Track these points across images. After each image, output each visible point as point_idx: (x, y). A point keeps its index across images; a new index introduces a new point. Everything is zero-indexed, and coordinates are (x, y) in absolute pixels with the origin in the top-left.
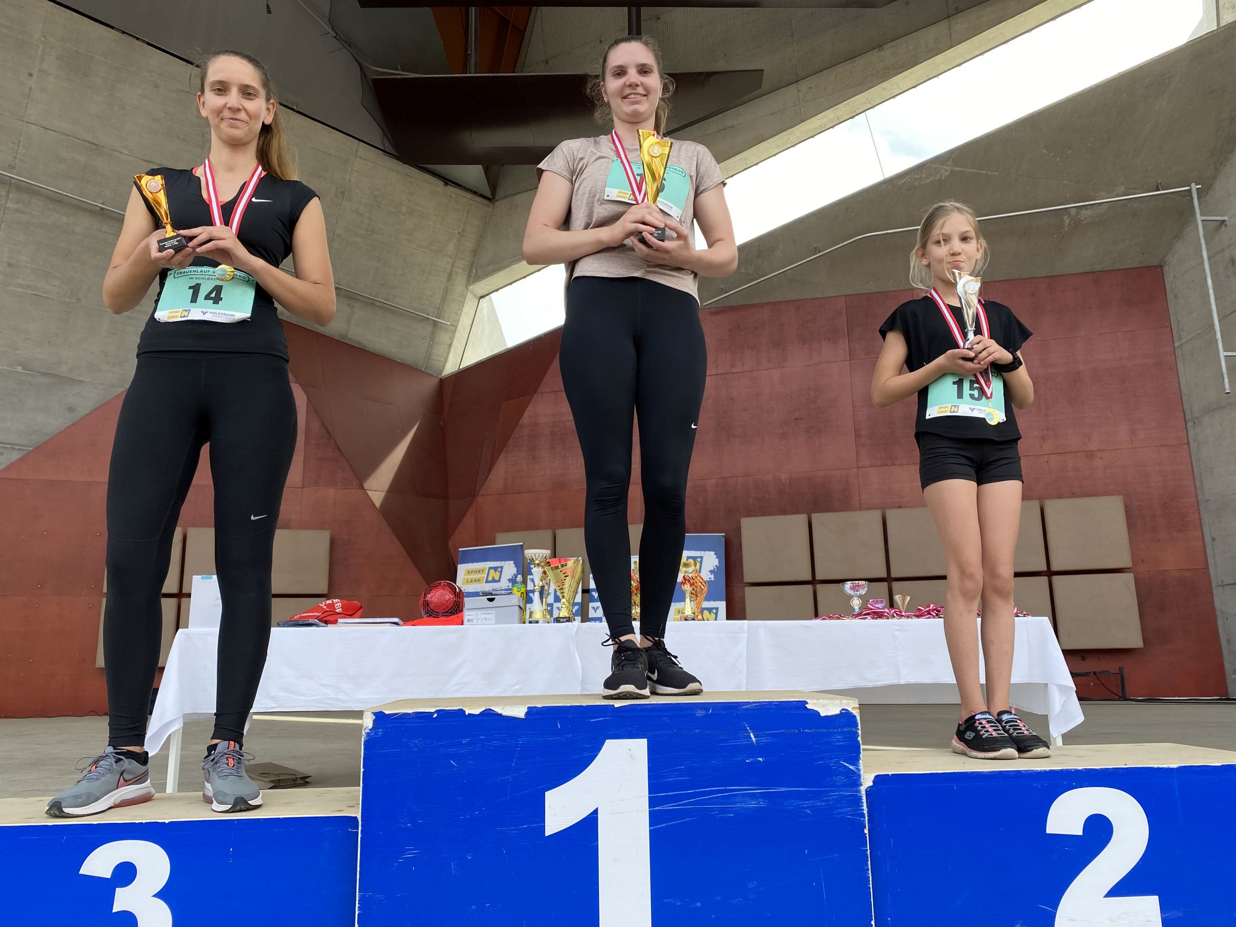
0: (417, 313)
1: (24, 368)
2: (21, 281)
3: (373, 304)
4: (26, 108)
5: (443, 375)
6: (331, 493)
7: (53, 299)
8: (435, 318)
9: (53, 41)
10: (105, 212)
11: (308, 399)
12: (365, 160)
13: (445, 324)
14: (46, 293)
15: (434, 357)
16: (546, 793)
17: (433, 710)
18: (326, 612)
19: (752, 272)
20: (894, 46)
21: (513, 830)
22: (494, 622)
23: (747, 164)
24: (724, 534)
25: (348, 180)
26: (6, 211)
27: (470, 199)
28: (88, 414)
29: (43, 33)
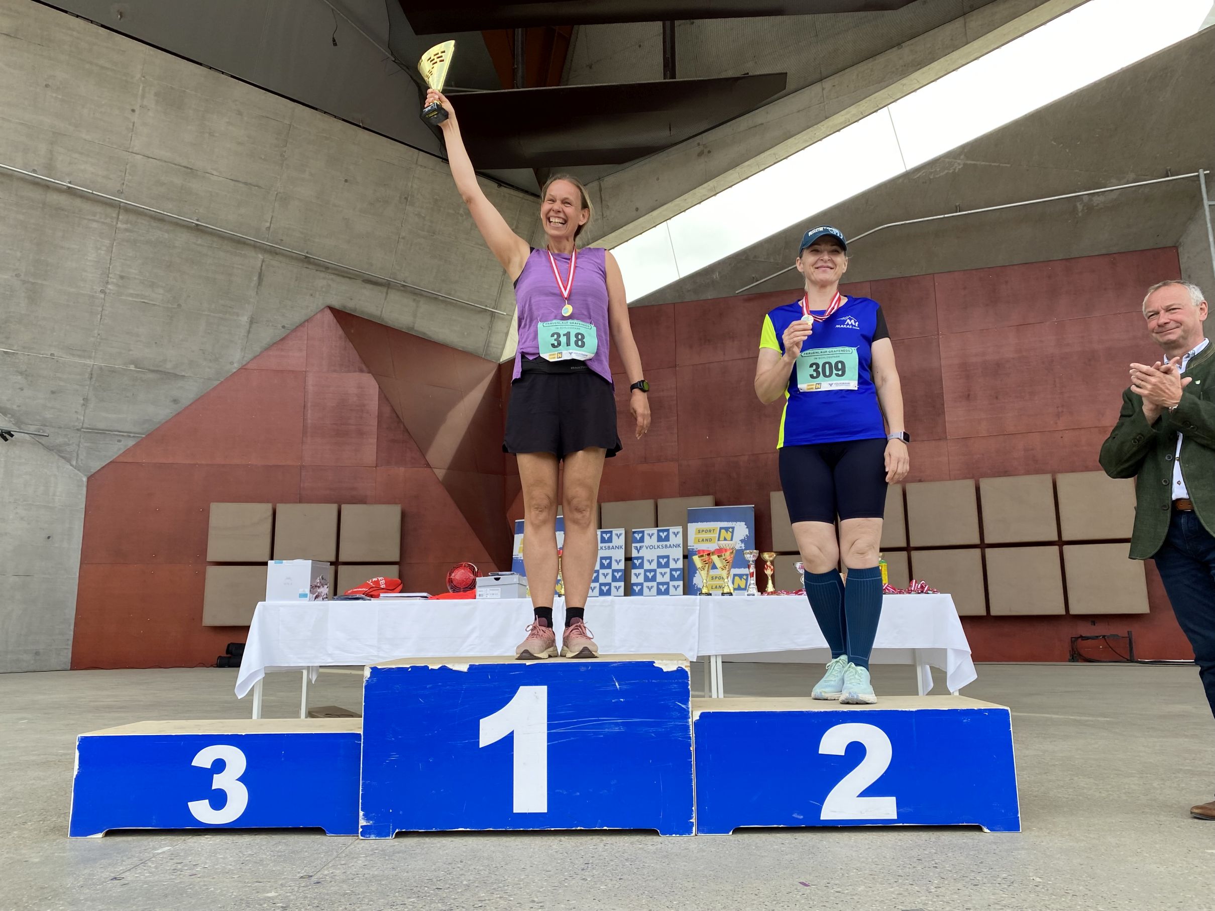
0: (476, 305)
1: (136, 367)
2: (131, 291)
3: (436, 298)
4: (131, 140)
5: (501, 361)
6: (401, 471)
7: (159, 306)
8: (492, 309)
9: (151, 79)
10: (199, 227)
11: (379, 387)
12: (425, 167)
13: (502, 314)
14: (152, 300)
15: (492, 345)
16: (481, 720)
18: (371, 588)
19: (780, 262)
20: (912, 44)
21: (459, 743)
22: (499, 597)
23: (777, 159)
24: (754, 506)
25: (410, 187)
26: (117, 231)
27: (522, 198)
28: (190, 405)
29: (142, 74)
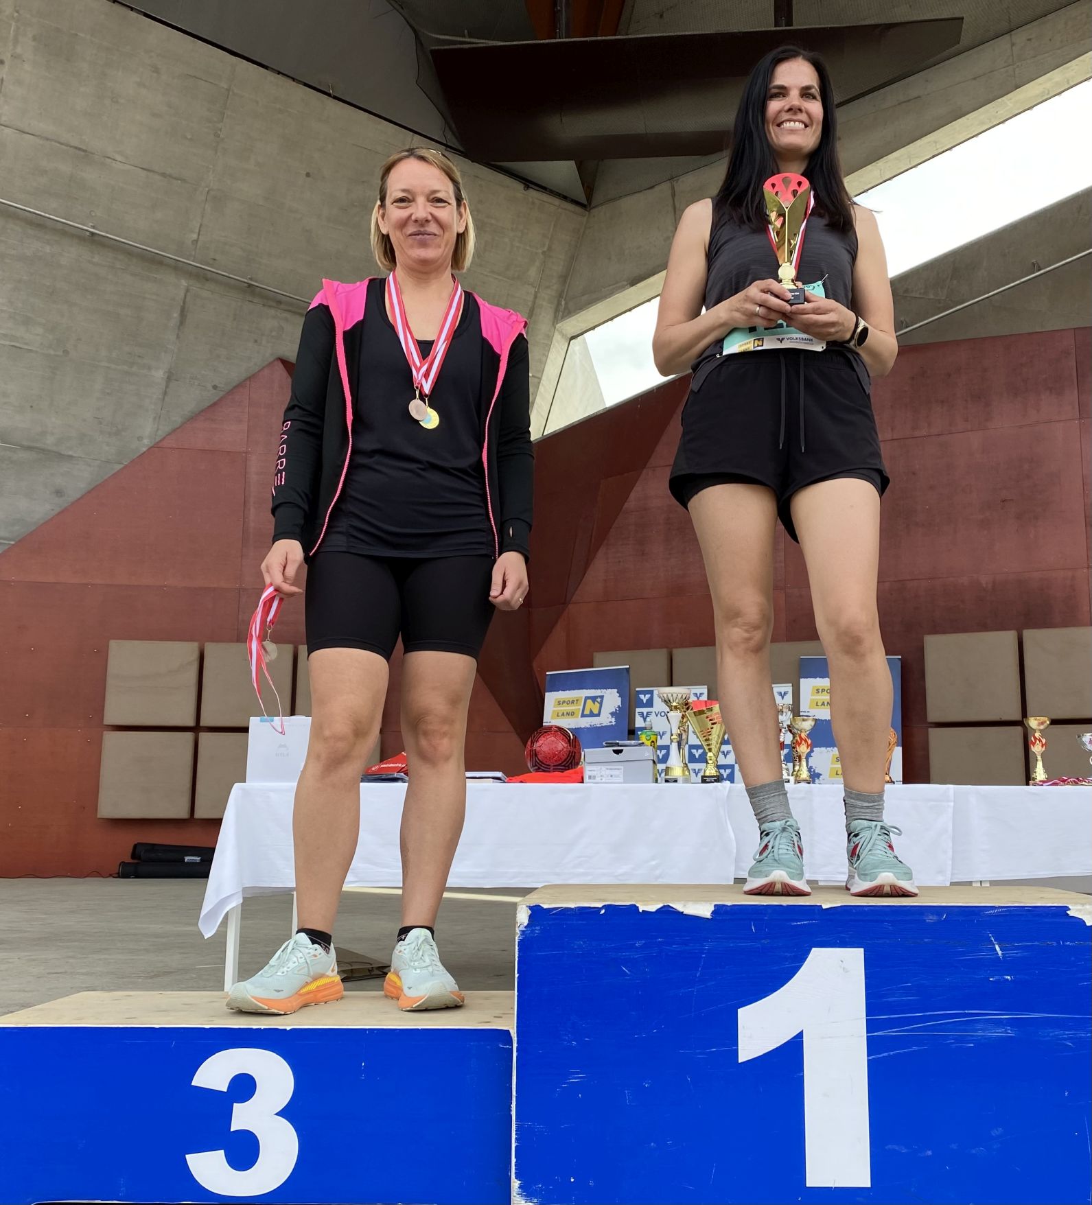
16: (739, 1010)
17: (600, 905)
19: (943, 299)
21: (700, 1054)
24: (900, 657)
27: (559, 207)
28: (80, 499)
29: (15, 7)
